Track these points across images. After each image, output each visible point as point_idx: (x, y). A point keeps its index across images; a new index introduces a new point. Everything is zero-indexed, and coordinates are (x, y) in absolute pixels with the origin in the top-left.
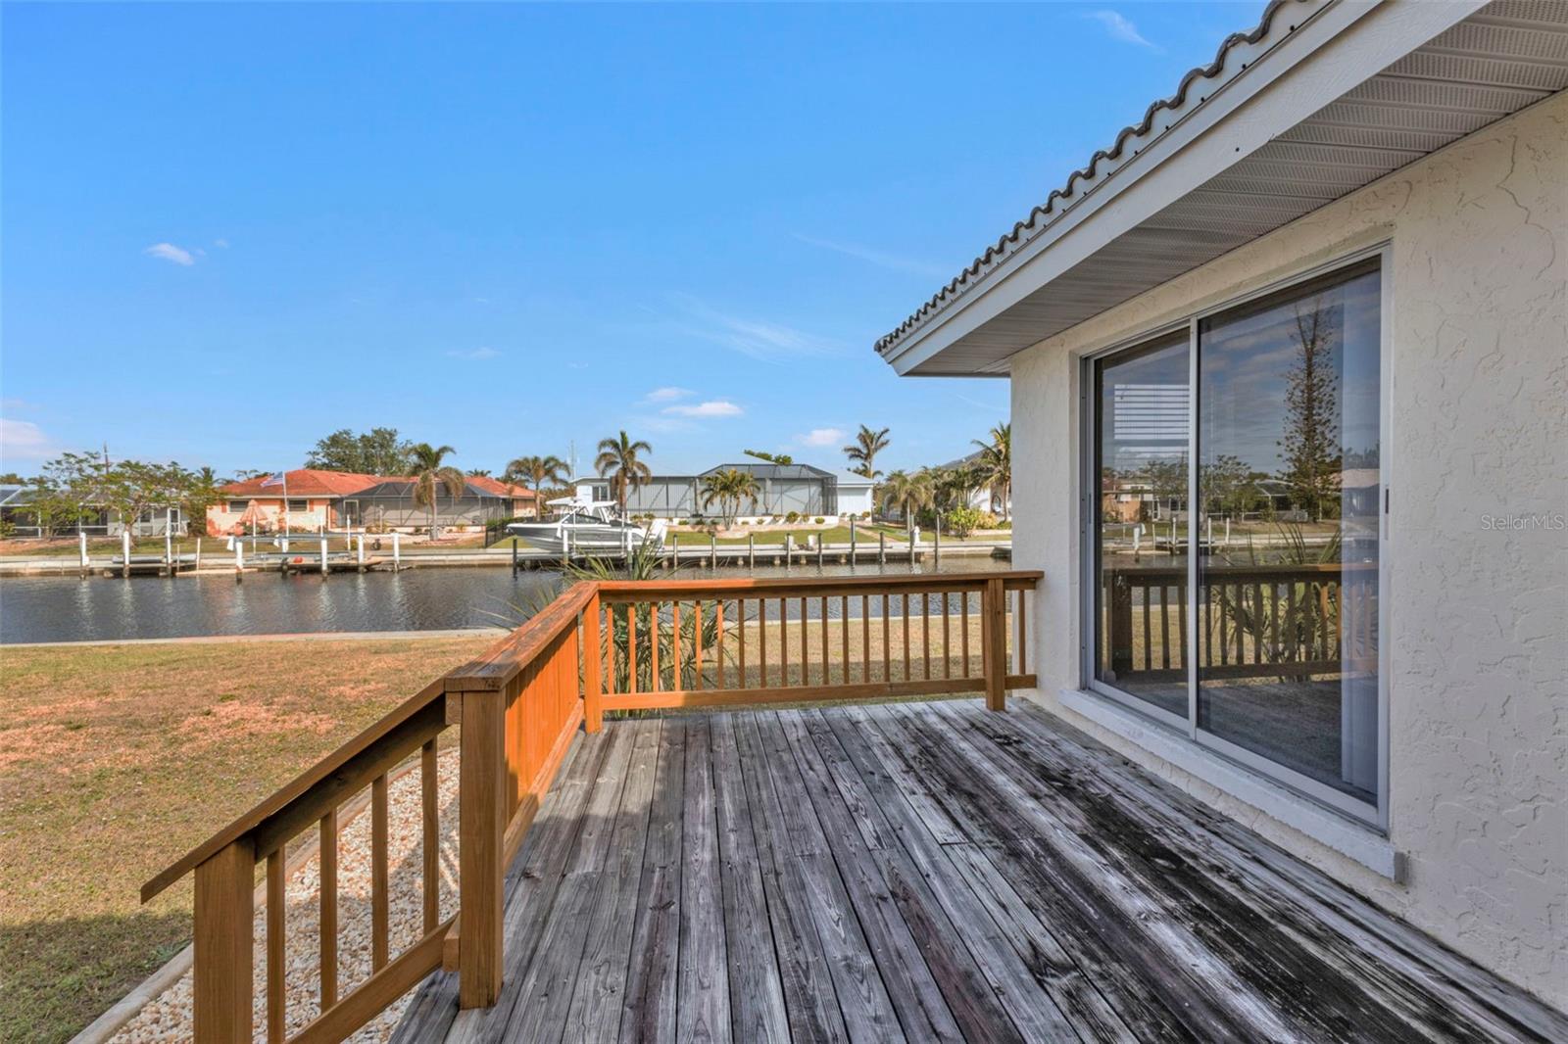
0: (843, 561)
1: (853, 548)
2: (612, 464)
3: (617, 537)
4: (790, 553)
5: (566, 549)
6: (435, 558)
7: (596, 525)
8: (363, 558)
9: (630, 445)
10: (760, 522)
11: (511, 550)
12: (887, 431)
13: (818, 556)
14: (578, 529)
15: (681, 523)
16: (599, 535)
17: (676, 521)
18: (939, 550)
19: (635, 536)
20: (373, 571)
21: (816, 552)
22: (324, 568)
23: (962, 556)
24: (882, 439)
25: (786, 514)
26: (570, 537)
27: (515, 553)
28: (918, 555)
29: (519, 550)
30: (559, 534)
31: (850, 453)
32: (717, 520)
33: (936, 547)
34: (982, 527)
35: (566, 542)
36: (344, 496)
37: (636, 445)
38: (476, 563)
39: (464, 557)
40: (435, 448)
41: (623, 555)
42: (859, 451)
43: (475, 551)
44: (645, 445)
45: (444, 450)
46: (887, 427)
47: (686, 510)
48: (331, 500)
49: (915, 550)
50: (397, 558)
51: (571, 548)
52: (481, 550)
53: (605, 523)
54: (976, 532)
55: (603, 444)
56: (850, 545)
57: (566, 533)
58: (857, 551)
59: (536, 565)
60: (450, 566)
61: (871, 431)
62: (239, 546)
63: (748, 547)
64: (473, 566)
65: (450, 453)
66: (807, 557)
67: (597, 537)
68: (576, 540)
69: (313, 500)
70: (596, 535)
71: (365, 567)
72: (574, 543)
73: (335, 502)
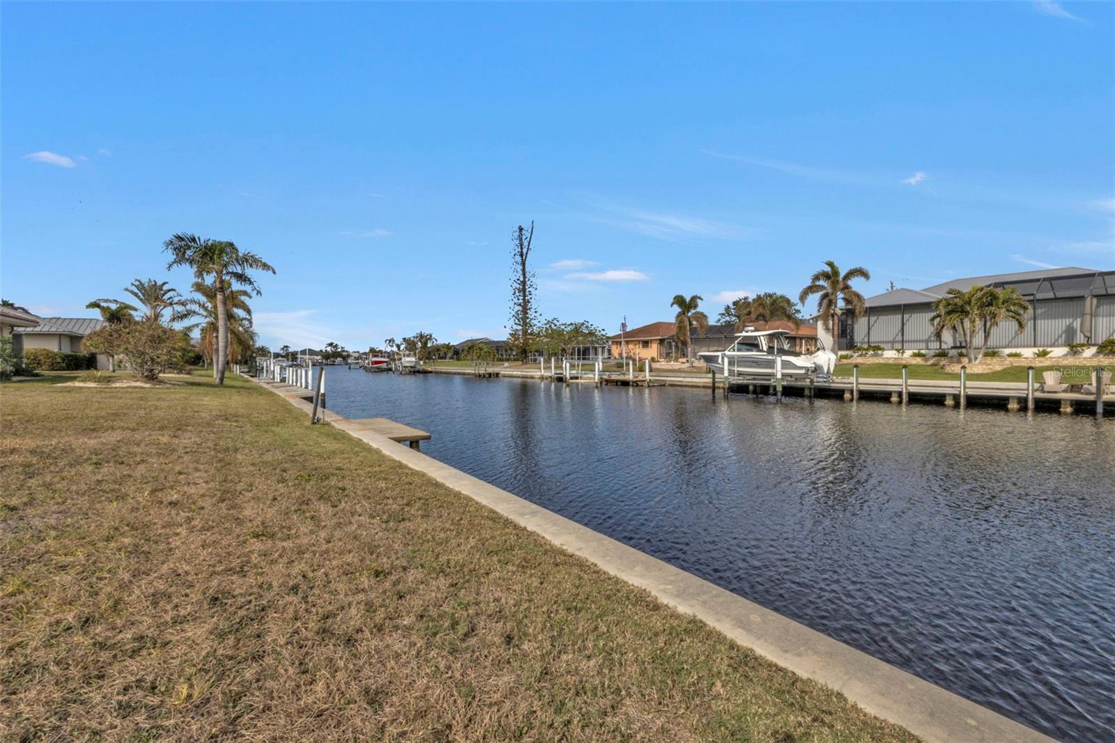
5: (726, 375)
6: (679, 379)
8: (630, 376)
9: (842, 274)
14: (739, 357)
15: (915, 355)
16: (756, 362)
17: (908, 353)
20: (637, 385)
26: (730, 363)
35: (726, 368)
37: (851, 274)
38: (701, 385)
39: (695, 380)
40: (689, 298)
41: (772, 382)
43: (699, 375)
44: (861, 273)
48: (660, 340)
50: (648, 377)
52: (704, 375)
53: (762, 351)
57: (726, 360)
60: (685, 386)
62: (568, 364)
67: (754, 364)
68: (738, 366)
69: (651, 340)
70: (753, 362)
71: (633, 382)
72: (736, 369)
73: (661, 341)
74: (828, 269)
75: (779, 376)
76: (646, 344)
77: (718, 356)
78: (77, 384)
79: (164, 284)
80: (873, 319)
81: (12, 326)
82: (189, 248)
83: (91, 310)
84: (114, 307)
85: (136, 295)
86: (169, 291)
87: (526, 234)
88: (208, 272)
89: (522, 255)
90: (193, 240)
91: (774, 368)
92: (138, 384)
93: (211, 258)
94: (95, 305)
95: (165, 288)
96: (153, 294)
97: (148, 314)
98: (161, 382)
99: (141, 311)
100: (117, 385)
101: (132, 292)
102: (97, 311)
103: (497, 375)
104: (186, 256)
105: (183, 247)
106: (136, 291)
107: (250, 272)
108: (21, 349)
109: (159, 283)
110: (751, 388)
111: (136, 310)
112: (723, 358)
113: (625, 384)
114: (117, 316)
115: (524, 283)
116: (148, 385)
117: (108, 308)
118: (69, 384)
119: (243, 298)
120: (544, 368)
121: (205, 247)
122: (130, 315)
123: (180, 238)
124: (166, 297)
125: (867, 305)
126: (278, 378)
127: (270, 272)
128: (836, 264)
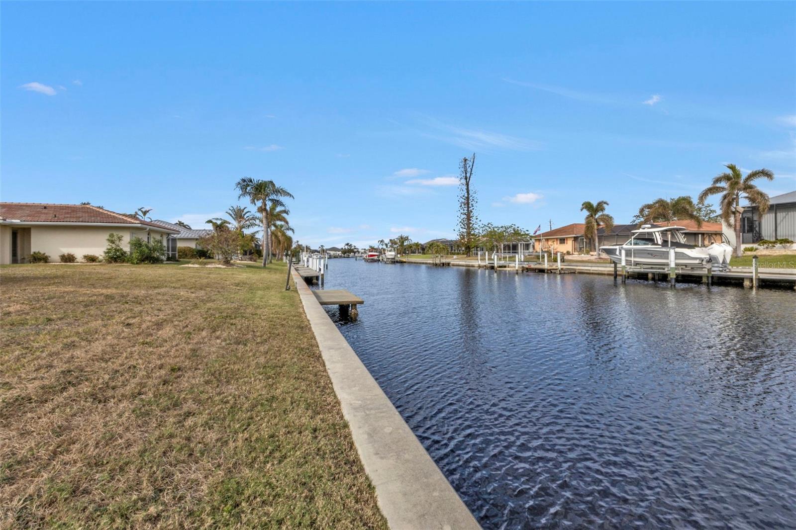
5: (623, 264)
8: (547, 266)
14: (635, 249)
20: (551, 272)
26: (627, 255)
35: (624, 259)
38: (606, 272)
43: (604, 265)
48: (574, 237)
52: (608, 265)
60: (592, 274)
62: (496, 257)
64: (604, 274)
67: (650, 256)
68: (635, 257)
69: (567, 238)
70: (648, 253)
71: (548, 270)
72: (633, 259)
73: (576, 239)
74: (729, 172)
75: (673, 265)
76: (562, 241)
77: (616, 249)
78: (190, 265)
79: (245, 208)
80: (780, 215)
81: (169, 234)
82: (248, 186)
83: (207, 224)
84: (219, 222)
85: (231, 215)
86: (246, 213)
87: (470, 163)
88: (258, 200)
89: (466, 178)
90: (251, 181)
91: (668, 259)
92: (220, 266)
93: (260, 191)
94: (210, 221)
95: (245, 211)
96: (239, 214)
97: (237, 226)
98: (233, 265)
99: (233, 225)
100: (209, 266)
101: (229, 214)
102: (211, 224)
103: (448, 264)
104: (247, 191)
105: (245, 185)
106: (231, 213)
107: (282, 199)
108: (176, 247)
109: (242, 208)
110: (650, 276)
111: (229, 223)
112: (620, 251)
113: (542, 271)
114: (220, 227)
115: (468, 198)
116: (224, 267)
117: (216, 223)
118: (187, 265)
119: (284, 215)
120: (481, 260)
121: (257, 185)
122: (227, 227)
123: (244, 181)
124: (245, 217)
125: (771, 202)
126: (306, 266)
127: (292, 198)
128: (738, 168)
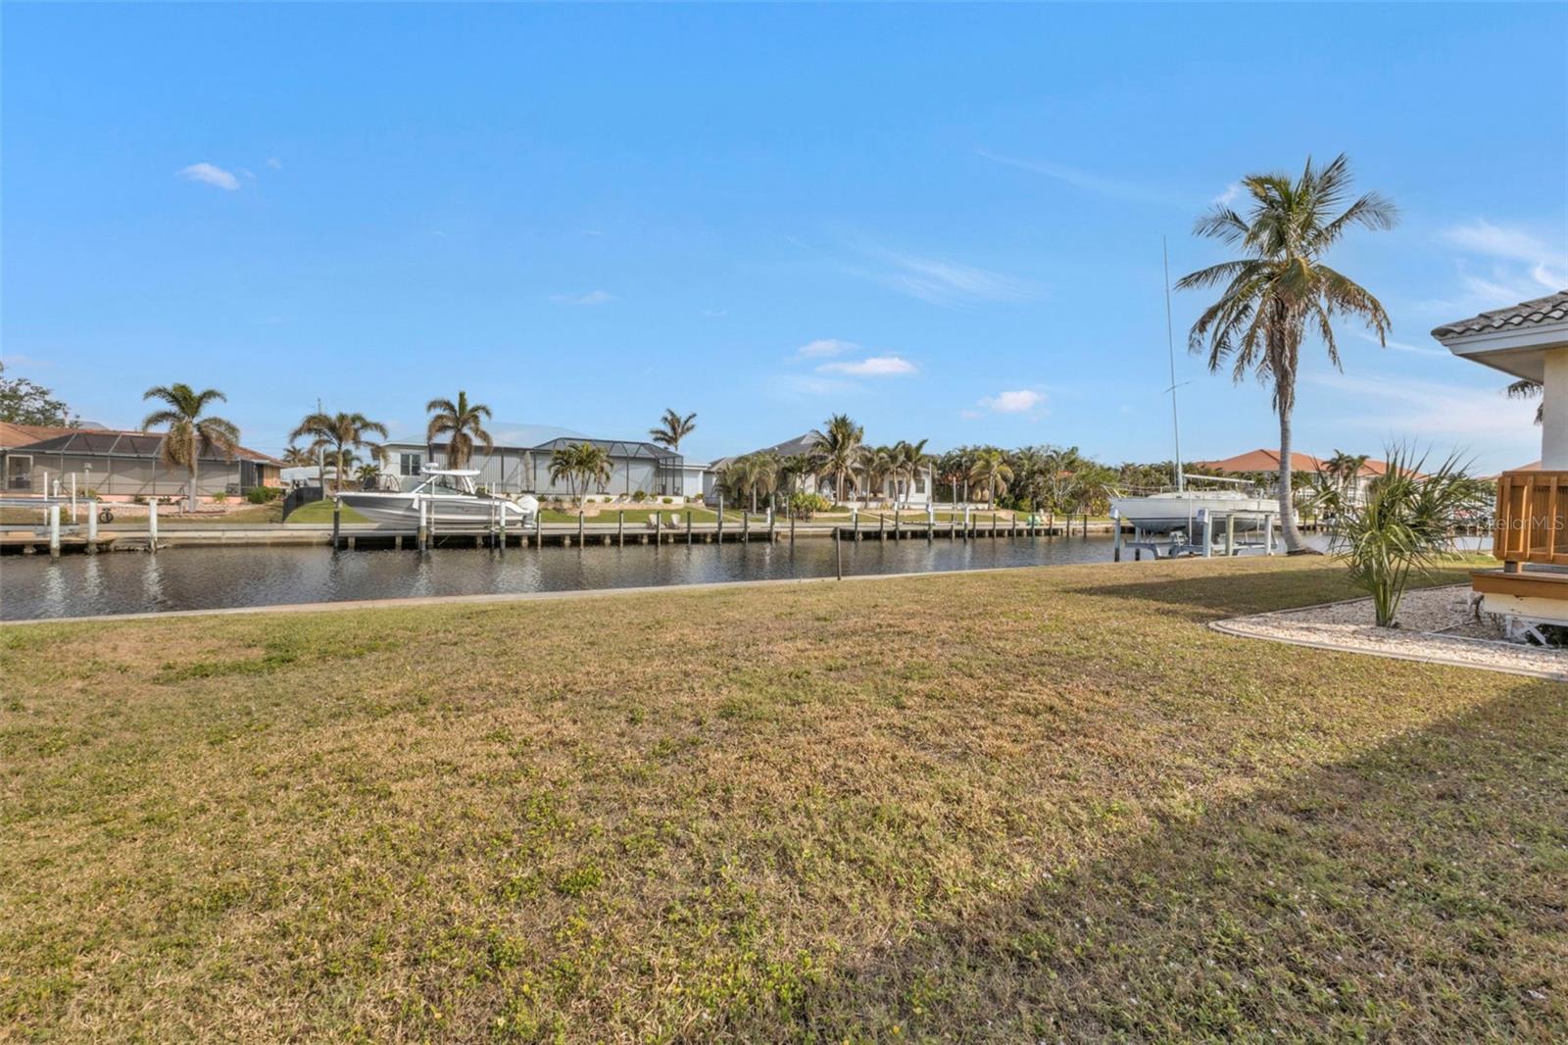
0: (709, 540)
1: (720, 527)
2: (443, 428)
3: (488, 510)
4: (660, 532)
5: (424, 523)
7: (460, 496)
8: (94, 533)
9: (470, 408)
10: (607, 501)
11: (331, 526)
12: (694, 415)
13: (687, 535)
16: (463, 508)
18: (796, 530)
19: (509, 511)
21: (685, 531)
22: (55, 544)
23: (807, 536)
24: (689, 424)
25: (632, 492)
26: (429, 510)
27: (336, 529)
28: (777, 533)
29: (342, 526)
30: (415, 506)
31: (654, 436)
32: (560, 497)
33: (793, 527)
34: (819, 510)
35: (424, 514)
36: (7, 448)
37: (476, 409)
39: (252, 534)
40: (197, 392)
41: (495, 529)
42: (666, 434)
44: (485, 410)
45: (210, 394)
46: (694, 412)
47: (516, 485)
49: (775, 530)
50: (154, 533)
51: (429, 523)
52: (276, 525)
53: (469, 494)
54: (816, 515)
55: (432, 405)
56: (716, 525)
57: (424, 504)
58: (723, 530)
59: (365, 544)
61: (678, 414)
63: (617, 525)
64: (264, 545)
65: (218, 399)
66: (675, 535)
67: (459, 510)
68: (436, 513)
70: (458, 507)
71: (99, 545)
72: (434, 516)
75: (503, 524)
